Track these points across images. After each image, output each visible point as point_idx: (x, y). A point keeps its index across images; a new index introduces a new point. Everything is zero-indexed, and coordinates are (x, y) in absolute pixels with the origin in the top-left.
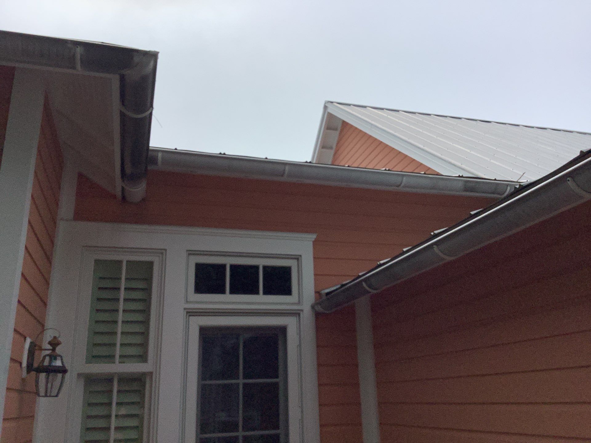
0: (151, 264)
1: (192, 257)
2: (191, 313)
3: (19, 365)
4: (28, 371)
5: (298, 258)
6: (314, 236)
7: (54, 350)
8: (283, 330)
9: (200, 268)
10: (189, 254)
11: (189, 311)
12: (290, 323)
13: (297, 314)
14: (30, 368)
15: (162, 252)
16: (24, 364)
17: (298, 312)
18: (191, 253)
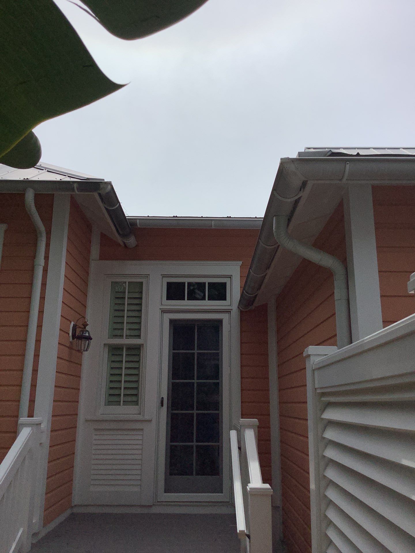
0: (141, 283)
1: (164, 279)
2: (164, 311)
3: (68, 335)
4: (73, 338)
5: (230, 277)
6: (240, 263)
7: (85, 328)
8: (220, 321)
9: (169, 285)
10: (163, 277)
11: (162, 310)
12: (225, 317)
13: (228, 312)
14: (74, 336)
15: (147, 276)
16: (71, 334)
17: (230, 310)
18: (164, 276)
